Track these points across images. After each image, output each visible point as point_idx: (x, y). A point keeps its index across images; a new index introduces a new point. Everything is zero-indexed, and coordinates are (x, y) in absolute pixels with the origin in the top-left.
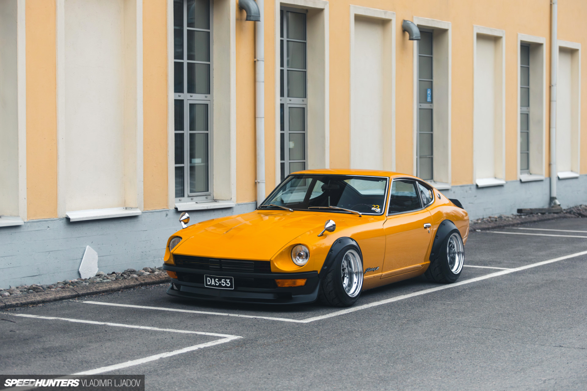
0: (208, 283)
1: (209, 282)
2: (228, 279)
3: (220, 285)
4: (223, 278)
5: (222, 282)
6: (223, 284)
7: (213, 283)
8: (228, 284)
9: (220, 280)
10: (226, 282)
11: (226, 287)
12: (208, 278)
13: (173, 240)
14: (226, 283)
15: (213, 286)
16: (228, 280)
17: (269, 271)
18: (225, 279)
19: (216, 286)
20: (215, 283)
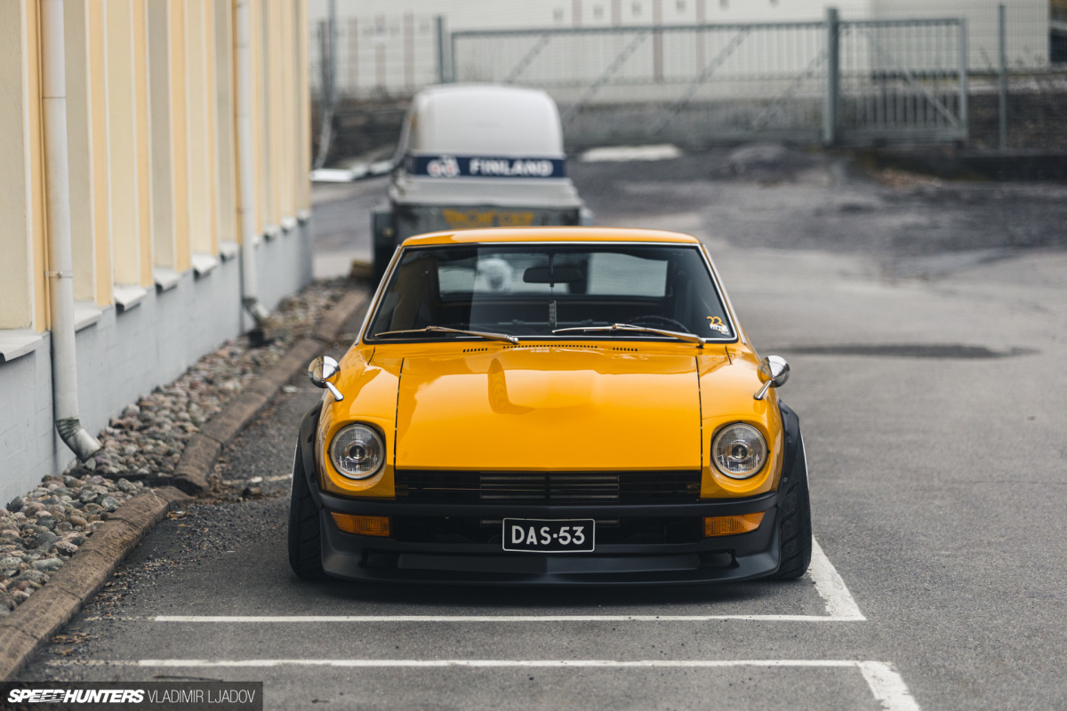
0: (514, 541)
1: (518, 536)
2: (578, 524)
3: (555, 544)
4: (565, 524)
5: (562, 534)
6: (565, 538)
7: (532, 538)
8: (579, 538)
9: (555, 529)
10: (572, 533)
11: (571, 546)
12: (514, 528)
13: (343, 433)
14: (572, 536)
15: (532, 546)
16: (580, 529)
17: (695, 496)
18: (571, 525)
19: (540, 546)
20: (539, 537)
